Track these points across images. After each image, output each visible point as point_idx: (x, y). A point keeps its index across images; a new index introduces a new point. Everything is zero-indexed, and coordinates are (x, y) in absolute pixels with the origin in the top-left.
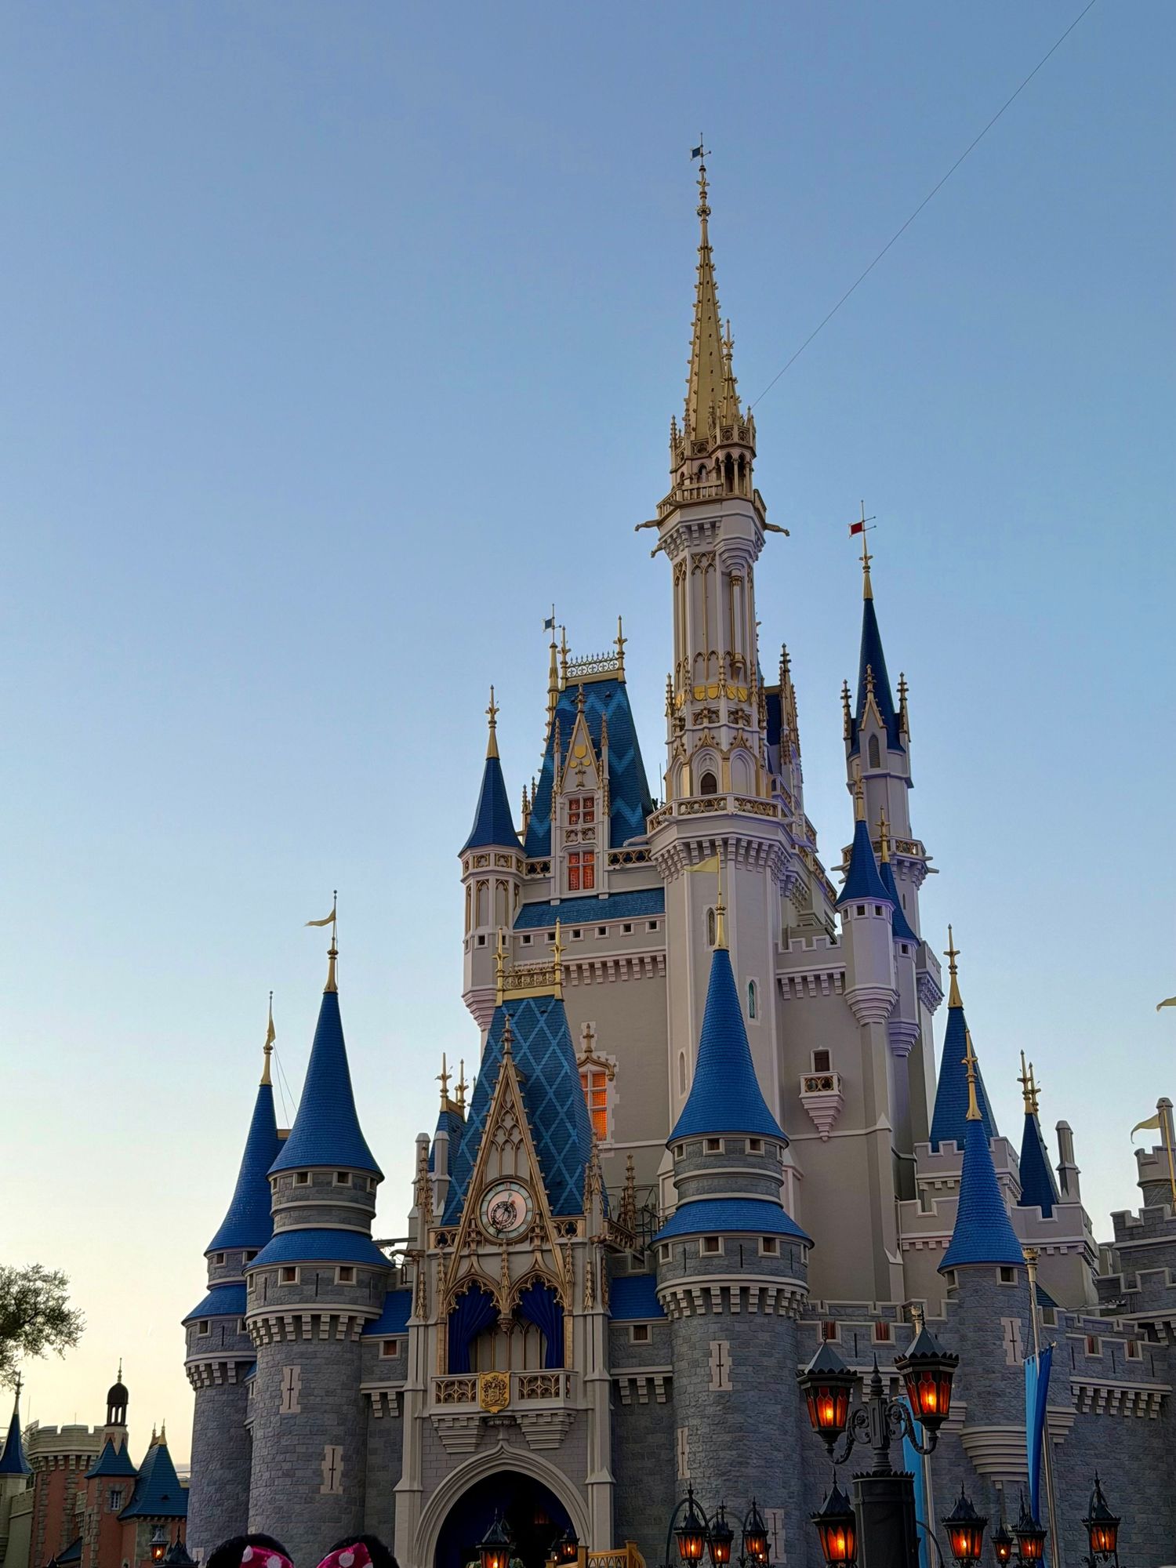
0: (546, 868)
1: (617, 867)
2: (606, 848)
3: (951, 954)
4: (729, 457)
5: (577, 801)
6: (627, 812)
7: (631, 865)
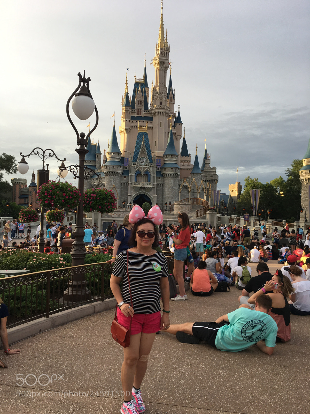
0: (134, 111)
1: (145, 113)
2: (143, 109)
3: (184, 131)
4: (167, 52)
5: (139, 101)
7: (147, 113)
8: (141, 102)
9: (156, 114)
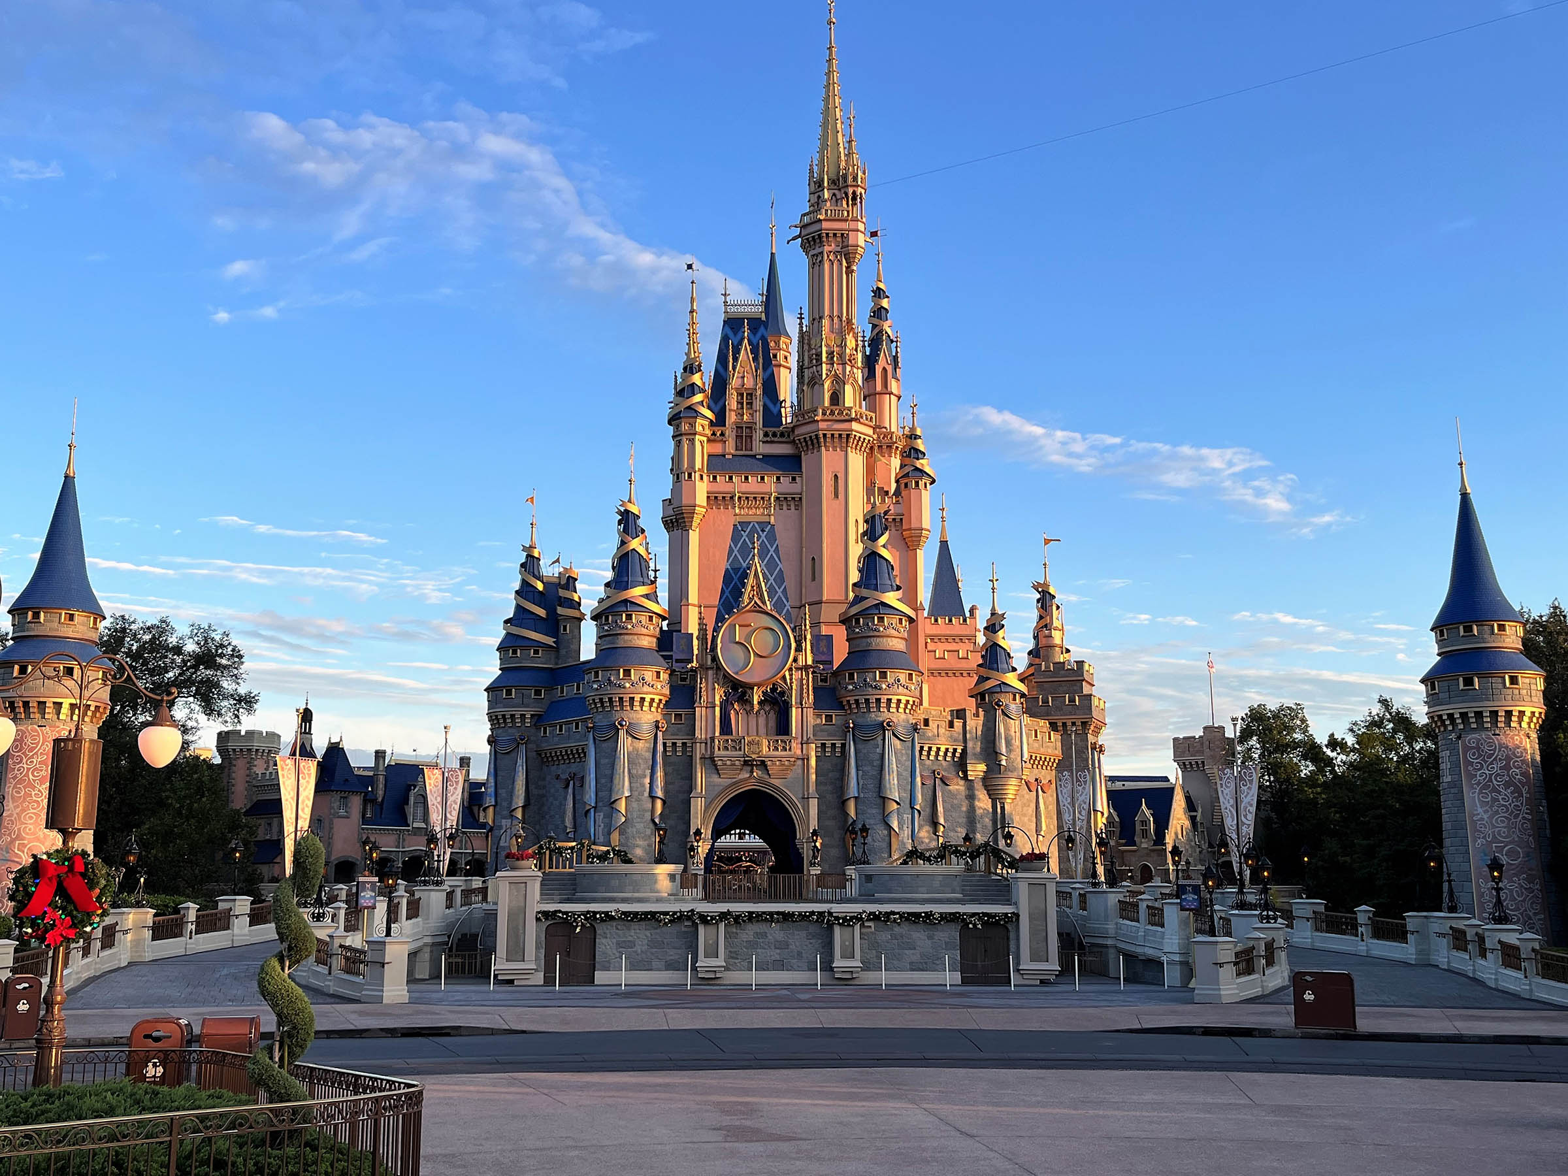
0: (722, 434)
1: (768, 439)
2: (761, 427)
5: (742, 395)
6: (771, 405)
7: (776, 439)
8: (750, 395)
9: (813, 444)
